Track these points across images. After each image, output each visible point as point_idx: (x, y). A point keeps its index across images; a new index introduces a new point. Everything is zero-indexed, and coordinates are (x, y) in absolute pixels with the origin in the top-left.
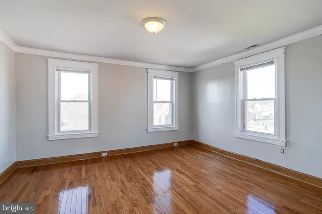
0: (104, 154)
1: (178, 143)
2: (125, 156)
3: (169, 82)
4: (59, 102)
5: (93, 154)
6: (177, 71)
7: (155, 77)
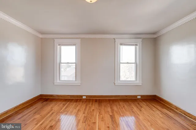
0: (84, 97)
1: (141, 96)
2: (96, 101)
3: (133, 47)
4: (60, 63)
5: (77, 96)
6: (141, 38)
7: (121, 44)
